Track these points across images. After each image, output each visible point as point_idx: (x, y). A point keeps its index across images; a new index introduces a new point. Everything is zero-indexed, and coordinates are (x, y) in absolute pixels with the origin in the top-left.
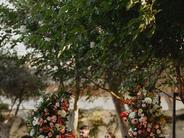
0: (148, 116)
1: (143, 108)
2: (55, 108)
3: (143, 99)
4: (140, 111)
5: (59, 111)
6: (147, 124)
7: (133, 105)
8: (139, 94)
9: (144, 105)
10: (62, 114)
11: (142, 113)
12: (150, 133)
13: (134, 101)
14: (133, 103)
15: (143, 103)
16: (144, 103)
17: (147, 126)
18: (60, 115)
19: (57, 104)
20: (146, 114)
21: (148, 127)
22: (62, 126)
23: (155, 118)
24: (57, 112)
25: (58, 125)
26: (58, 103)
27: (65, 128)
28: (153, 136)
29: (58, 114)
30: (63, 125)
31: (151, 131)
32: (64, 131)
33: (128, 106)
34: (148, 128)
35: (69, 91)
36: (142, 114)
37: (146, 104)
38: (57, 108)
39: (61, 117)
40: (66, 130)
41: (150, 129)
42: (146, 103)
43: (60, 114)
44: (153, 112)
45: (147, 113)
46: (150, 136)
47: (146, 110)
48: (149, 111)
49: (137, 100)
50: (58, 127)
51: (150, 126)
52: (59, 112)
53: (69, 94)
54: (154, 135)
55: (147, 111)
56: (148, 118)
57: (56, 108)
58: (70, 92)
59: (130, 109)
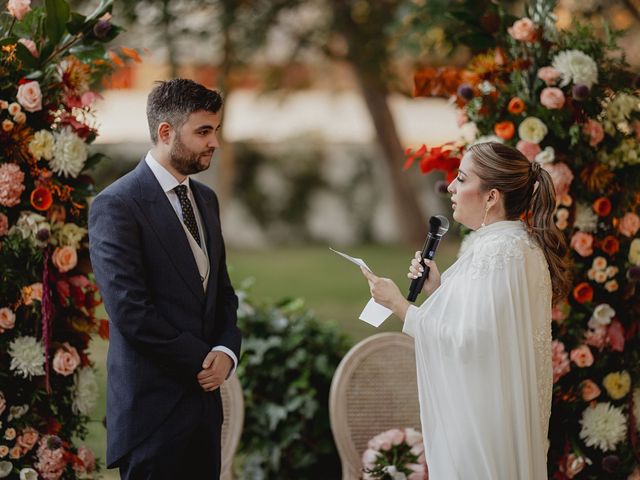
0: (578, 161)
1: (546, 116)
2: (11, 118)
3: (547, 62)
4: (532, 131)
5: (41, 136)
6: (572, 210)
7: (487, 99)
8: (519, 30)
9: (550, 98)
10: (57, 155)
11: (543, 145)
12: (588, 262)
13: (496, 71)
14: (487, 87)
15: (544, 86)
16: (552, 86)
17: (571, 219)
18: (44, 163)
19: (29, 95)
20: (564, 152)
21: (577, 224)
22: (60, 224)
23: (617, 171)
24: (23, 143)
25: (32, 224)
26: (35, 86)
27: (79, 237)
28: (609, 279)
29: (31, 156)
30: (69, 219)
31: (597, 251)
32: (74, 260)
33: (460, 104)
34: (577, 230)
35: (101, 15)
36: (543, 148)
37: (566, 90)
38: (24, 117)
39: (55, 174)
40: (83, 253)
41: (589, 240)
42: (565, 82)
43: (48, 156)
44: (607, 135)
45: (574, 141)
46: (587, 280)
47: (567, 126)
48: (586, 132)
49: (508, 70)
50: (36, 231)
51: (586, 219)
52: (40, 144)
53: (102, 29)
54: (612, 271)
55: (574, 130)
56: (575, 171)
57: (20, 116)
58: (107, 16)
59: (470, 120)
